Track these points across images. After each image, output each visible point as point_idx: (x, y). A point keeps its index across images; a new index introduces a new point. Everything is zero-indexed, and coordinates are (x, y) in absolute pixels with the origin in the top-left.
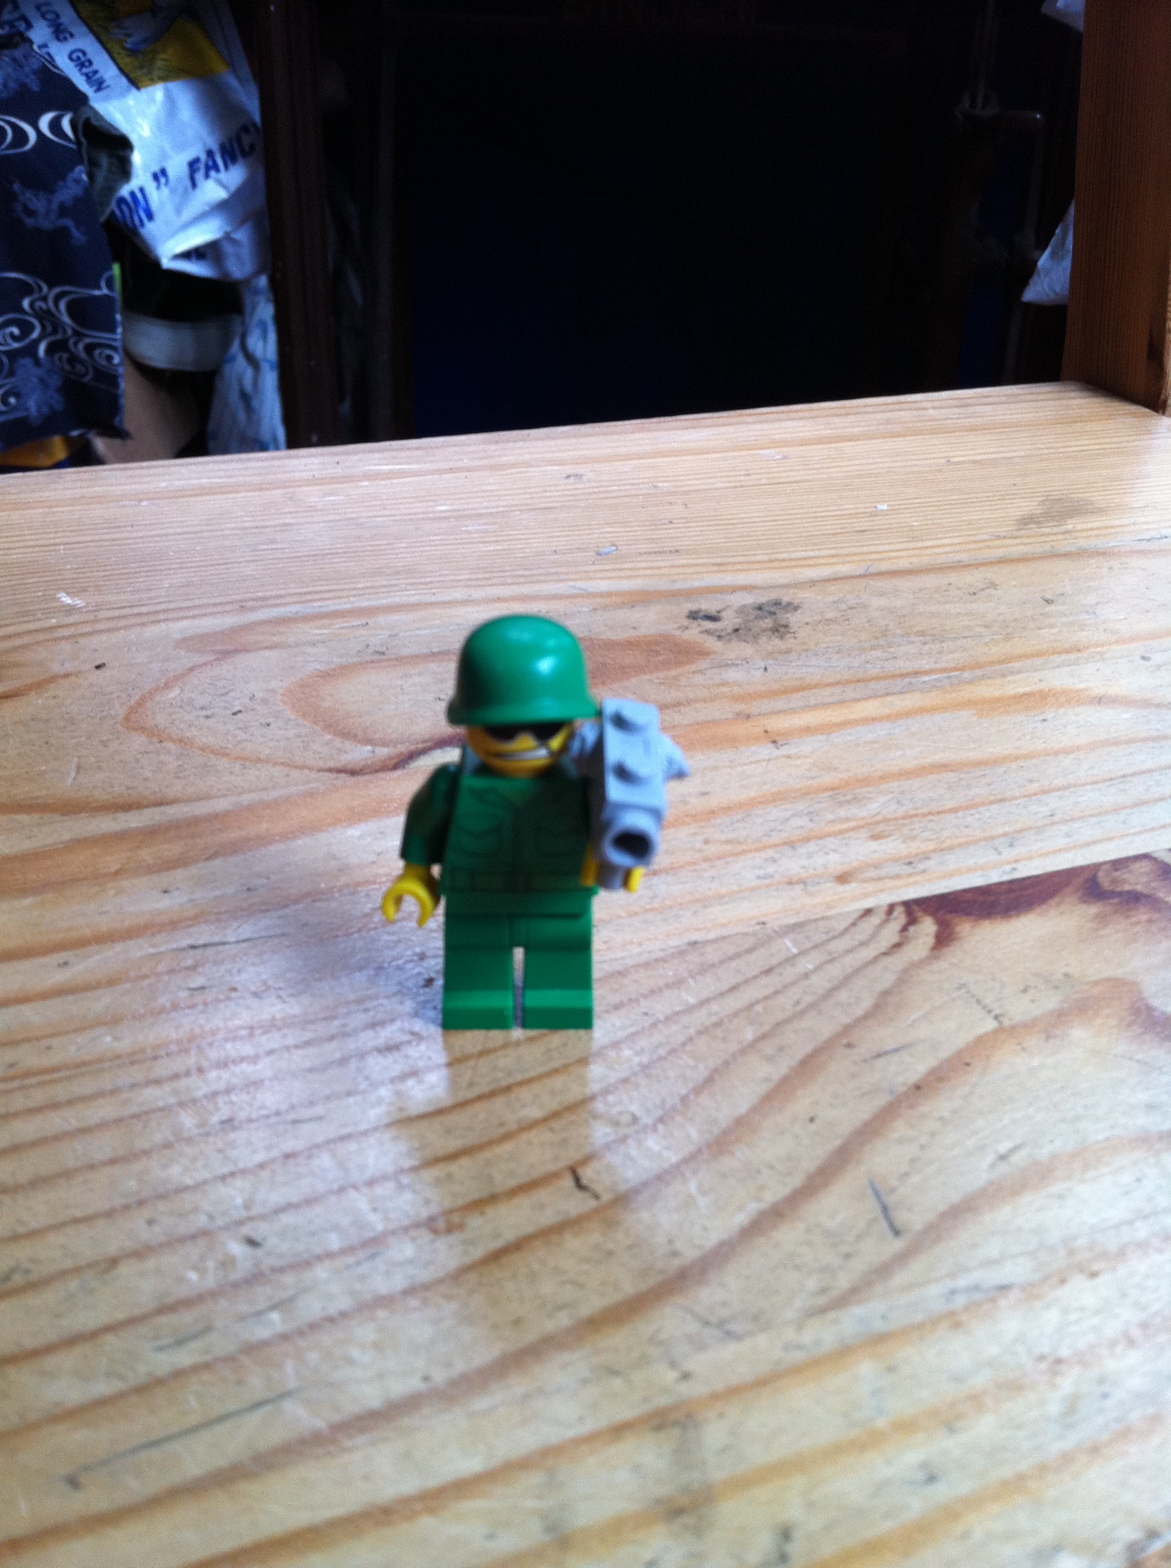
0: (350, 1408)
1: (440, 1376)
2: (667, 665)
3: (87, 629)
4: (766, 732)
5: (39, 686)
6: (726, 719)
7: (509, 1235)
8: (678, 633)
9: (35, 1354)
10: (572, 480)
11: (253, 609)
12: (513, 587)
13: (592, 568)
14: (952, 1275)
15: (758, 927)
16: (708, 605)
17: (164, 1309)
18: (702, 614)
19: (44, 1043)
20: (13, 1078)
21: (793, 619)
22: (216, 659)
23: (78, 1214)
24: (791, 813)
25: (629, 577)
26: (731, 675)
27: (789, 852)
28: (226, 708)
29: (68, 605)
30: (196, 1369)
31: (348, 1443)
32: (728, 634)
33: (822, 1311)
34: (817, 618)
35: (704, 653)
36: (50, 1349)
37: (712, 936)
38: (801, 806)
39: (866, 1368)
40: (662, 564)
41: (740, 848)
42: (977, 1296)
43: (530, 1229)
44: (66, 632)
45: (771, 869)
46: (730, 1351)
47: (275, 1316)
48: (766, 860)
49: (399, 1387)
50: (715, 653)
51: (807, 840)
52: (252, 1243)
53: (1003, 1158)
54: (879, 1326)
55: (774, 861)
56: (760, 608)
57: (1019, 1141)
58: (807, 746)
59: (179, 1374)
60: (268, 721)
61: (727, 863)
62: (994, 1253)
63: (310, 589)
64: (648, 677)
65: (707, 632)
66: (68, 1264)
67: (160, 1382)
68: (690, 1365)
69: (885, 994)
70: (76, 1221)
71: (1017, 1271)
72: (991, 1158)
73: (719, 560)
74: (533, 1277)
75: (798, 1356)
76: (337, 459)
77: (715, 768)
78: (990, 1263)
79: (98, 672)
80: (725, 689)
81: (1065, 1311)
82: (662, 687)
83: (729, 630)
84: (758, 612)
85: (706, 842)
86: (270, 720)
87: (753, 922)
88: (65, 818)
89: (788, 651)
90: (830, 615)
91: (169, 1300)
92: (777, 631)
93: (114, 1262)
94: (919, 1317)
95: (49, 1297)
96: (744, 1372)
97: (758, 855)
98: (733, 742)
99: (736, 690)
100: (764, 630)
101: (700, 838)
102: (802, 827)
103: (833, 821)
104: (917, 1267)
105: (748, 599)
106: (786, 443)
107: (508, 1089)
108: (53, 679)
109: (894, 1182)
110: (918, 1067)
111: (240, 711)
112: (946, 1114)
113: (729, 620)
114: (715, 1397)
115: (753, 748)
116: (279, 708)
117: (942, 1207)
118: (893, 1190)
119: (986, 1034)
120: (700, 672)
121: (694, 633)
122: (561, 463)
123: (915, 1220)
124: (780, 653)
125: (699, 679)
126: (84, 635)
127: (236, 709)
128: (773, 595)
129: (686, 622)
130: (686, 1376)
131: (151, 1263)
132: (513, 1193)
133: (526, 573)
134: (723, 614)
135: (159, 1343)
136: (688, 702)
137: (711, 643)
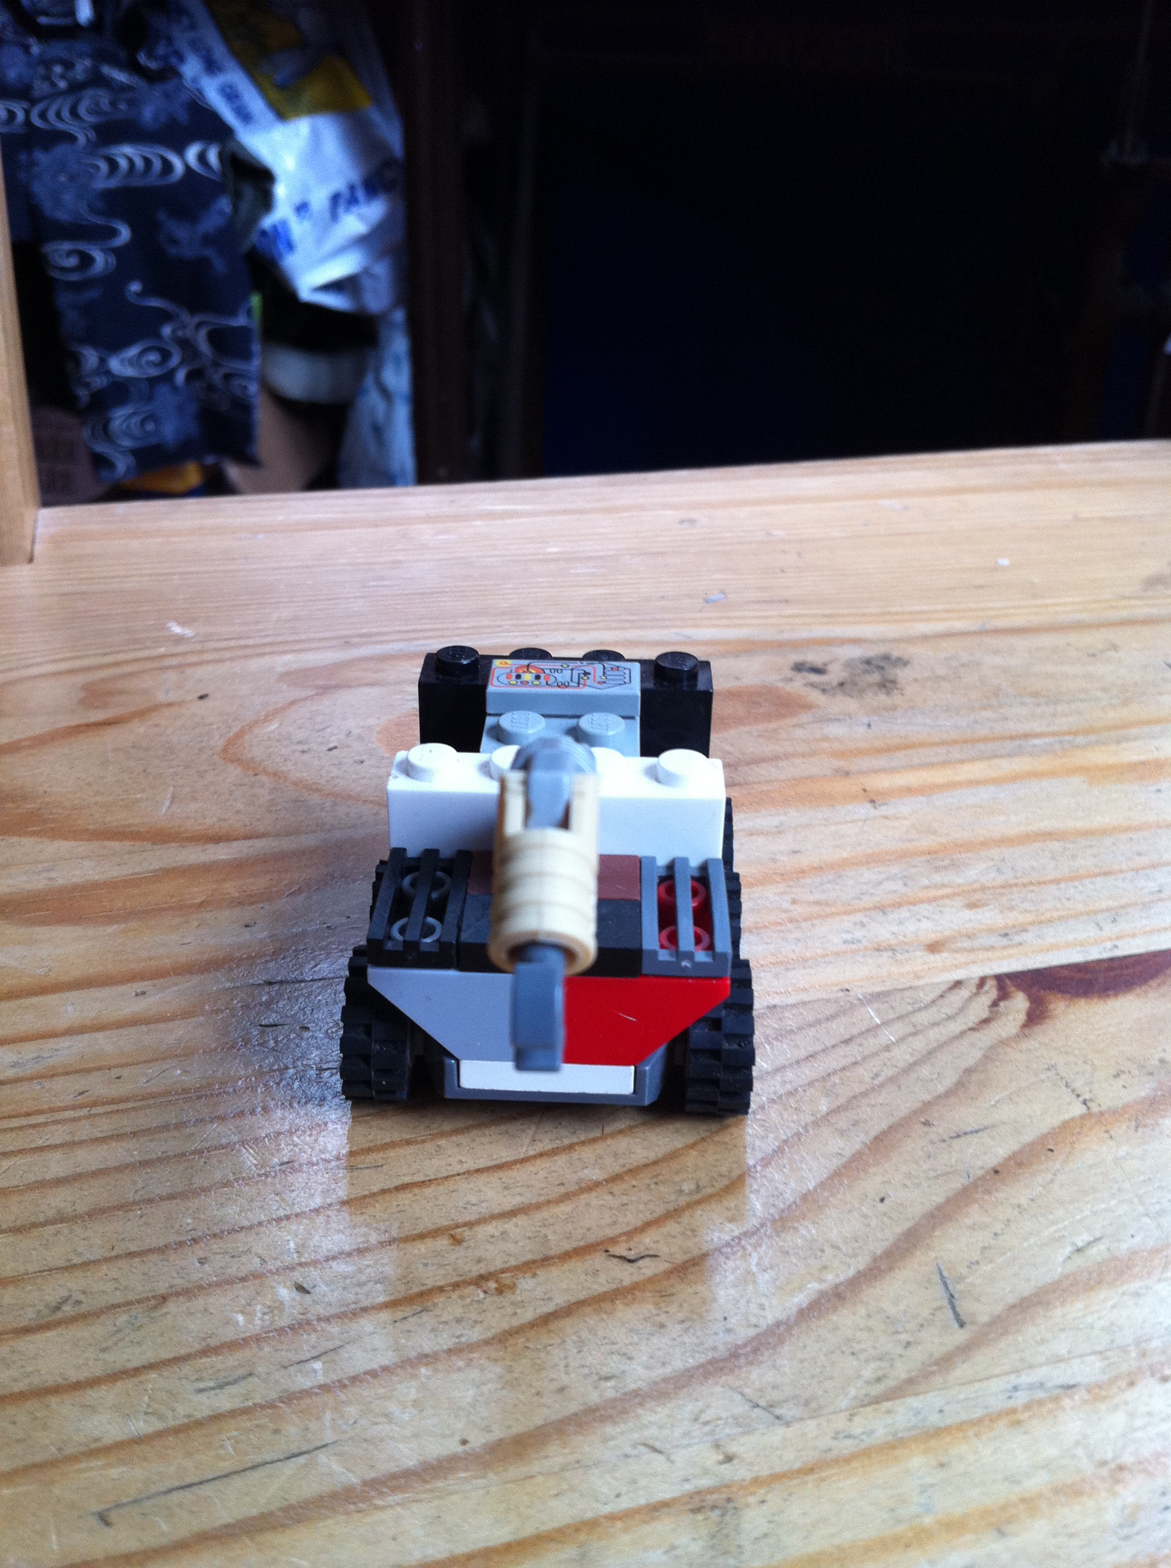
0: (386, 1467)
1: (478, 1440)
2: (768, 717)
3: (194, 659)
4: (865, 790)
5: (142, 714)
6: (825, 775)
7: (560, 1300)
8: (780, 685)
9: (78, 1386)
10: (685, 525)
11: (357, 645)
12: (617, 632)
13: (699, 615)
14: (1017, 1371)
15: (841, 994)
16: (813, 657)
17: (208, 1351)
18: (810, 666)
19: (116, 1072)
20: (81, 1107)
21: (902, 675)
22: (317, 694)
23: (133, 1249)
24: (883, 876)
25: (735, 626)
26: (835, 730)
27: (879, 916)
28: (322, 743)
29: (177, 635)
30: (233, 1414)
31: (379, 1502)
32: (833, 688)
33: (877, 1400)
34: (927, 674)
35: (807, 707)
36: (93, 1382)
37: (791, 1000)
38: (895, 869)
39: (917, 1462)
40: (770, 613)
41: (828, 910)
42: (1040, 1394)
43: (582, 1296)
44: (174, 661)
45: (858, 934)
46: (779, 1433)
47: (317, 1365)
48: (855, 924)
49: (437, 1449)
50: (818, 707)
51: (898, 905)
52: (301, 1289)
53: (1079, 1250)
54: (934, 1419)
55: (863, 925)
56: (868, 662)
57: (1098, 1235)
58: (904, 807)
59: (217, 1418)
60: (361, 758)
61: (813, 925)
62: (1063, 1351)
63: (414, 627)
64: (746, 729)
65: (812, 685)
66: (118, 1298)
67: (199, 1424)
68: (733, 1448)
69: (969, 1071)
70: (131, 1255)
71: (1087, 1371)
72: (1069, 1249)
73: (828, 612)
74: (581, 1343)
75: (846, 1447)
76: (452, 497)
77: (808, 826)
78: (1058, 1360)
79: (202, 702)
80: (825, 745)
81: (1132, 1415)
82: (761, 740)
83: (835, 683)
84: (866, 667)
85: (794, 902)
86: (365, 757)
87: (836, 988)
88: (155, 847)
89: (894, 708)
90: (941, 672)
91: (214, 1342)
92: (885, 686)
93: (164, 1298)
94: (978, 1413)
95: (98, 1329)
96: (791, 1459)
97: (847, 918)
98: (828, 799)
99: (837, 746)
100: (870, 685)
101: (788, 898)
102: (895, 892)
103: (927, 887)
104: (981, 1360)
105: (856, 652)
106: (908, 493)
108: (156, 708)
109: (963, 1270)
110: (999, 1150)
111: (335, 748)
112: (1024, 1201)
113: (835, 674)
114: (757, 1481)
115: (850, 807)
116: (375, 746)
117: (1011, 1300)
118: (961, 1278)
119: (1073, 1119)
120: (801, 726)
121: (798, 685)
122: (675, 507)
123: (982, 1312)
124: (886, 709)
125: (799, 733)
126: (190, 665)
127: (332, 745)
128: (882, 650)
129: (790, 674)
130: (729, 1459)
131: (199, 1303)
132: (566, 1256)
133: (630, 618)
134: (830, 668)
135: (201, 1385)
136: (787, 756)
137: (815, 696)
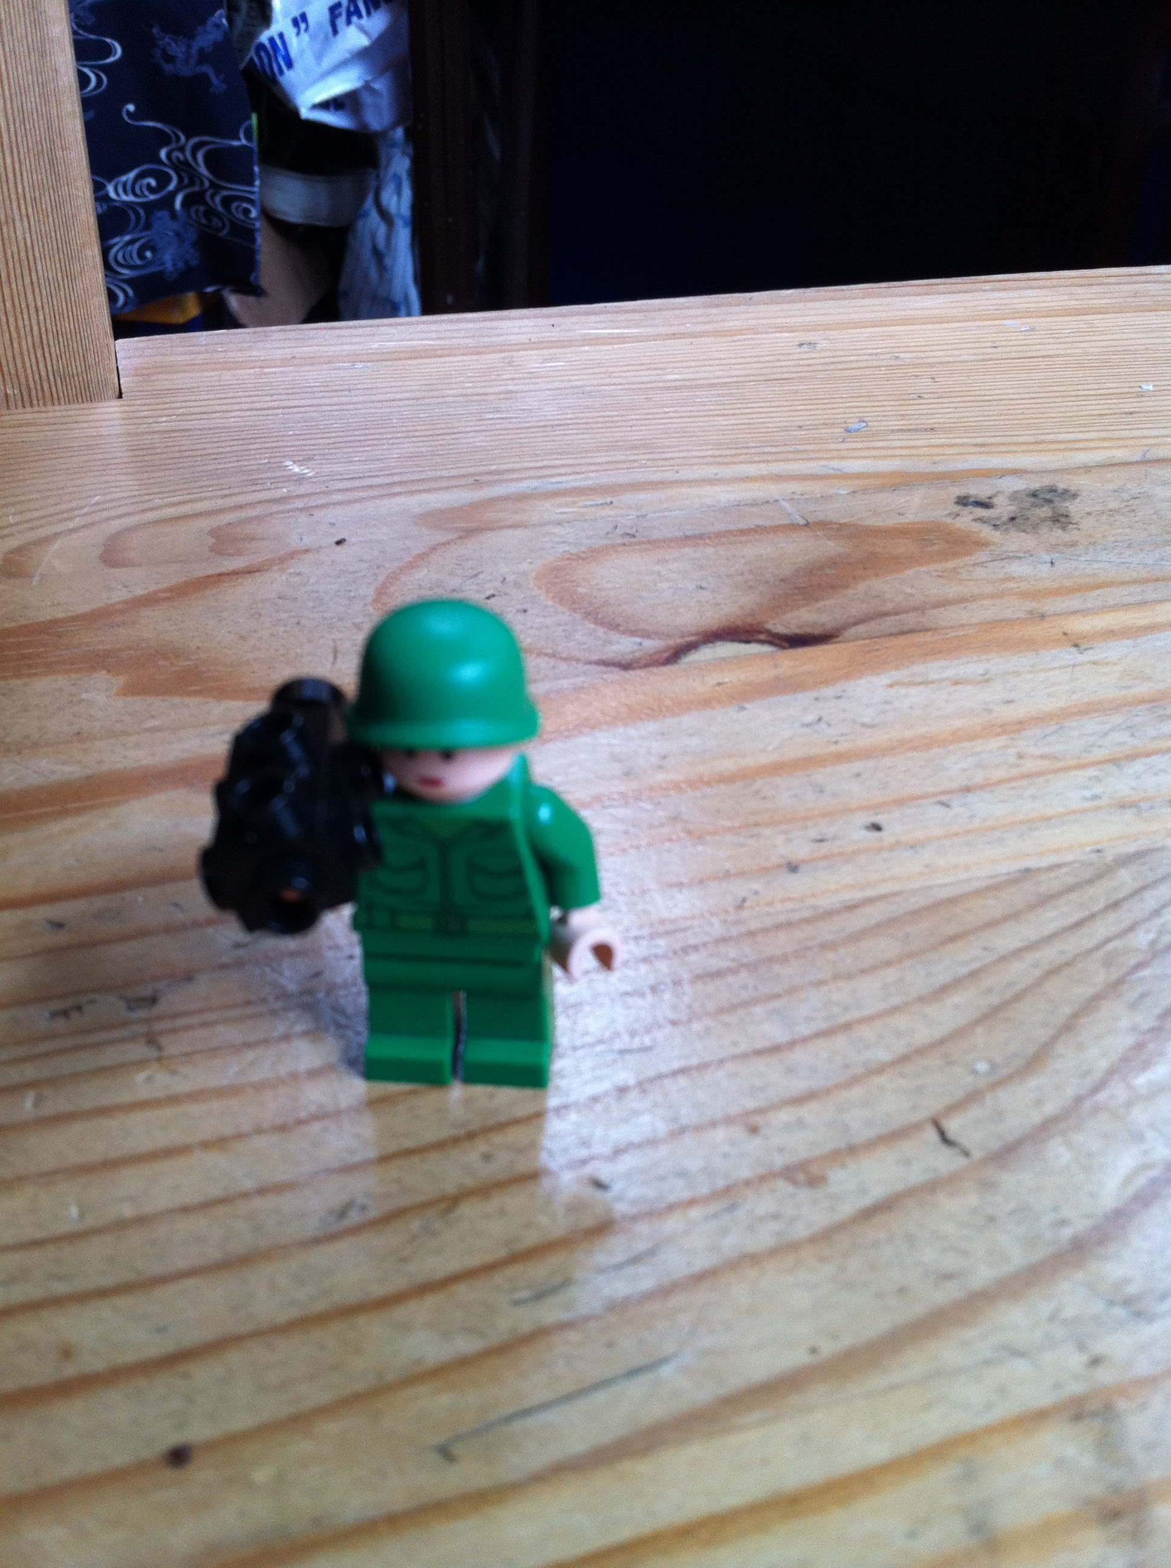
1: (827, 1349)
2: (944, 556)
3: (320, 501)
4: (1065, 634)
5: (280, 561)
6: (1018, 619)
7: (877, 1192)
8: (949, 520)
10: (805, 348)
11: (489, 484)
12: (762, 466)
13: (843, 446)
15: (1094, 856)
16: (978, 490)
18: (972, 499)
21: (1073, 508)
22: (460, 538)
24: (1107, 727)
25: (885, 457)
26: (1016, 568)
27: (1113, 769)
28: (478, 591)
29: (296, 474)
32: (1004, 523)
34: (1099, 507)
35: (982, 544)
37: (1045, 862)
38: (1117, 719)
40: (918, 443)
41: (1062, 764)
43: (900, 1186)
44: (299, 504)
45: (1098, 789)
46: (1145, 1330)
47: (637, 1269)
48: (1090, 779)
49: (783, 1361)
50: (994, 544)
51: (1132, 757)
52: (598, 1184)
55: (1098, 779)
56: (1034, 495)
58: (1112, 651)
59: (540, 1332)
60: (525, 606)
61: (1047, 781)
63: (545, 463)
64: (924, 569)
65: (980, 520)
66: (405, 1201)
67: (523, 1339)
68: (1097, 1350)
70: (409, 1152)
73: (979, 440)
74: (911, 1240)
76: (551, 321)
77: (1017, 674)
80: (1011, 585)
82: (942, 581)
83: (1005, 518)
84: (1033, 500)
85: (1020, 756)
86: (527, 606)
87: (1088, 849)
89: (1074, 544)
90: (1113, 504)
92: (1058, 521)
93: (455, 1200)
95: (391, 1238)
97: (1081, 773)
98: (1031, 645)
99: (1024, 586)
100: (1044, 520)
101: (1012, 751)
102: (1124, 743)
103: (1154, 738)
105: (1019, 484)
106: (1028, 314)
107: (846, 1027)
108: (292, 555)
111: (493, 596)
113: (1003, 508)
115: (1055, 652)
116: (534, 593)
120: (981, 564)
121: (966, 520)
122: (791, 329)
124: (1066, 545)
125: (980, 572)
126: (317, 507)
127: (489, 593)
128: (1046, 481)
129: (957, 508)
130: (1096, 1361)
131: (494, 1203)
132: (871, 1145)
133: (774, 450)
134: (995, 500)
135: (517, 1297)
136: (974, 598)
137: (986, 532)
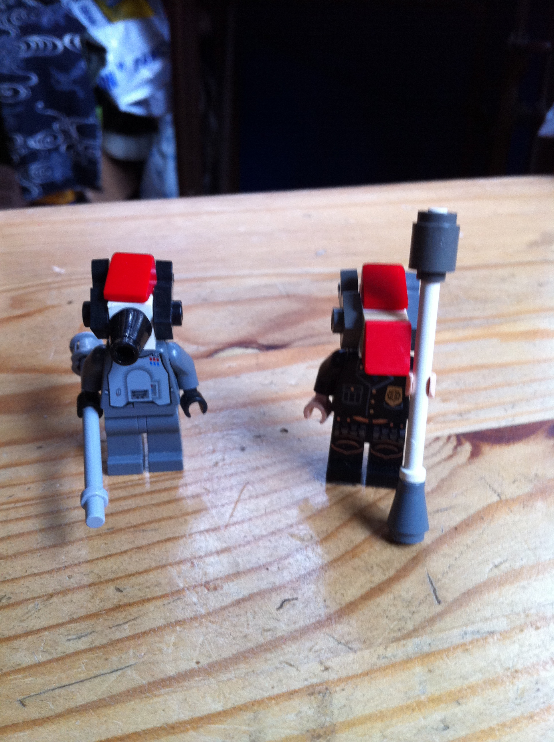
0: (160, 676)
1: (204, 662)
3: (65, 284)
9: (10, 639)
10: (306, 217)
12: (273, 269)
13: (313, 261)
14: (466, 625)
17: (73, 621)
19: (27, 486)
20: (10, 503)
23: (36, 571)
25: (331, 266)
29: (58, 272)
30: (85, 651)
31: (156, 692)
33: (397, 640)
36: (17, 637)
39: (418, 669)
42: (478, 636)
43: (256, 590)
44: (56, 285)
46: (351, 656)
47: (126, 626)
49: (185, 666)
53: (496, 566)
54: (426, 649)
57: (505, 558)
59: (77, 653)
62: (488, 615)
66: (29, 596)
67: (68, 656)
68: (329, 664)
69: (443, 481)
71: (501, 624)
72: (491, 566)
74: (255, 614)
75: (383, 662)
78: (486, 619)
79: (70, 304)
81: (521, 646)
88: (47, 375)
91: (75, 616)
93: (51, 596)
94: (447, 646)
95: (19, 611)
96: (357, 669)
104: (448, 620)
106: (414, 202)
107: (250, 520)
108: (47, 308)
109: (440, 576)
110: (457, 518)
112: (469, 543)
114: (340, 680)
117: (464, 590)
118: (439, 580)
119: (493, 503)
122: (301, 208)
123: (448, 596)
126: (64, 287)
130: (327, 669)
131: (68, 597)
132: (248, 572)
135: (69, 637)
